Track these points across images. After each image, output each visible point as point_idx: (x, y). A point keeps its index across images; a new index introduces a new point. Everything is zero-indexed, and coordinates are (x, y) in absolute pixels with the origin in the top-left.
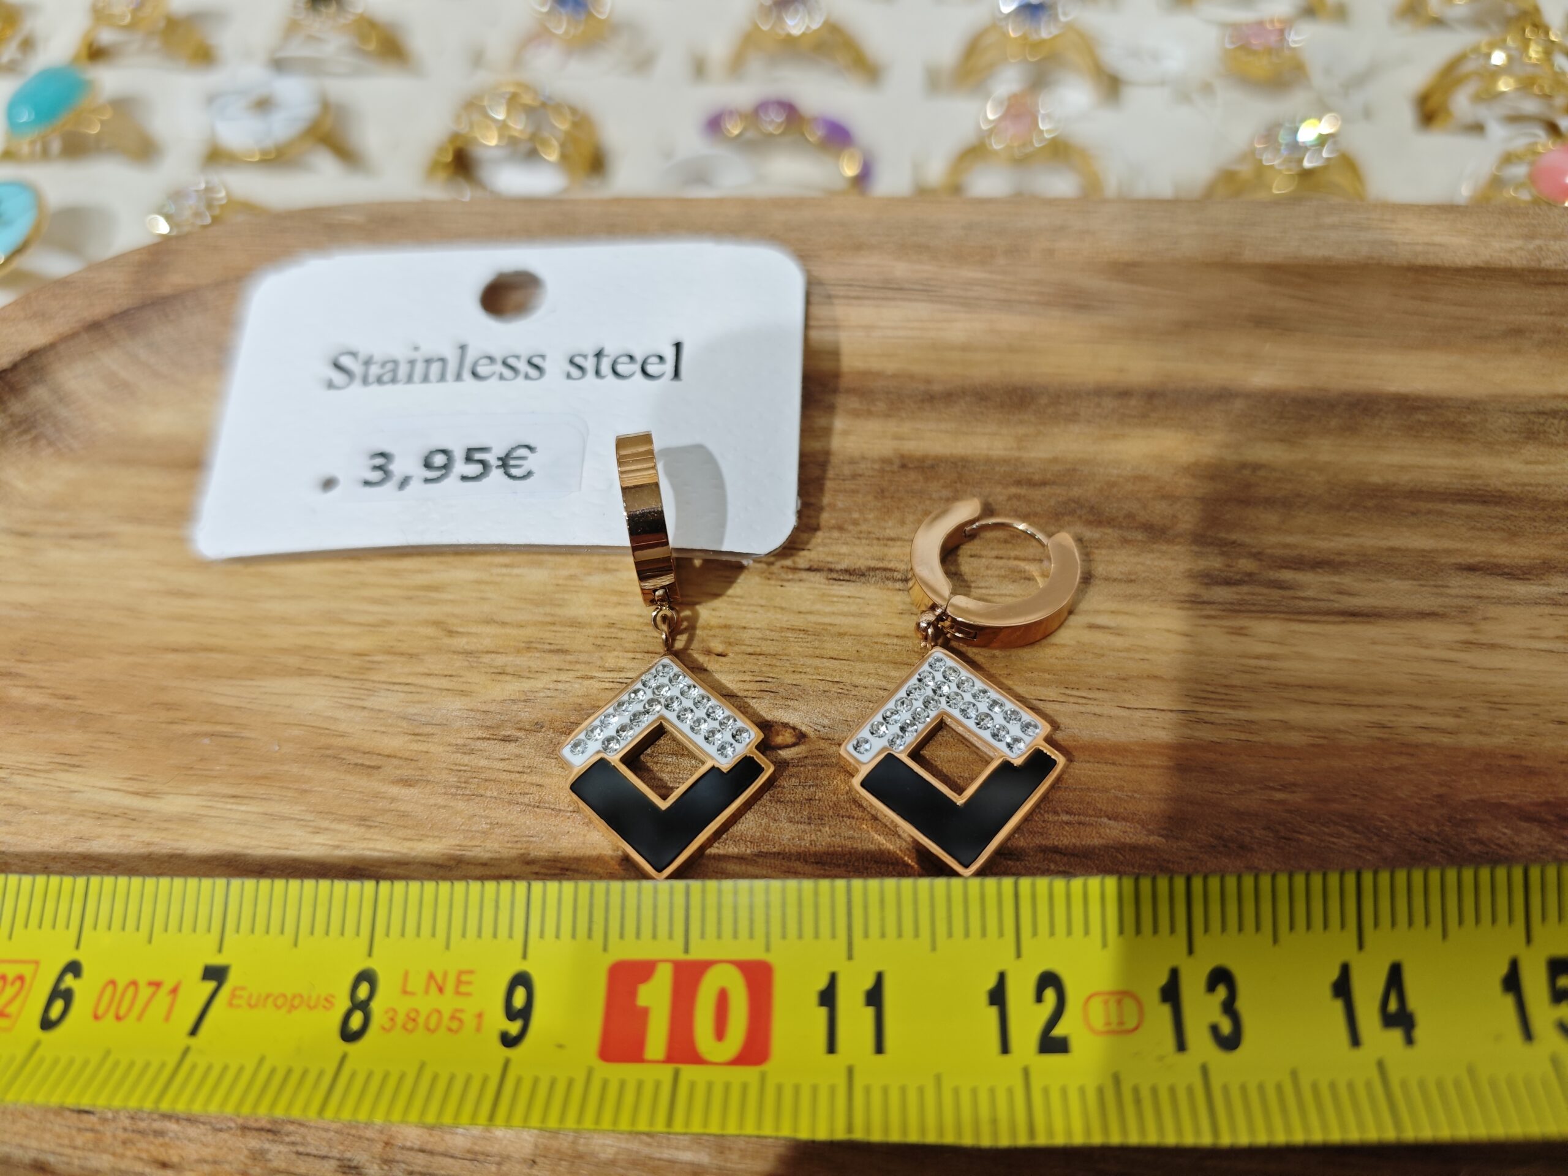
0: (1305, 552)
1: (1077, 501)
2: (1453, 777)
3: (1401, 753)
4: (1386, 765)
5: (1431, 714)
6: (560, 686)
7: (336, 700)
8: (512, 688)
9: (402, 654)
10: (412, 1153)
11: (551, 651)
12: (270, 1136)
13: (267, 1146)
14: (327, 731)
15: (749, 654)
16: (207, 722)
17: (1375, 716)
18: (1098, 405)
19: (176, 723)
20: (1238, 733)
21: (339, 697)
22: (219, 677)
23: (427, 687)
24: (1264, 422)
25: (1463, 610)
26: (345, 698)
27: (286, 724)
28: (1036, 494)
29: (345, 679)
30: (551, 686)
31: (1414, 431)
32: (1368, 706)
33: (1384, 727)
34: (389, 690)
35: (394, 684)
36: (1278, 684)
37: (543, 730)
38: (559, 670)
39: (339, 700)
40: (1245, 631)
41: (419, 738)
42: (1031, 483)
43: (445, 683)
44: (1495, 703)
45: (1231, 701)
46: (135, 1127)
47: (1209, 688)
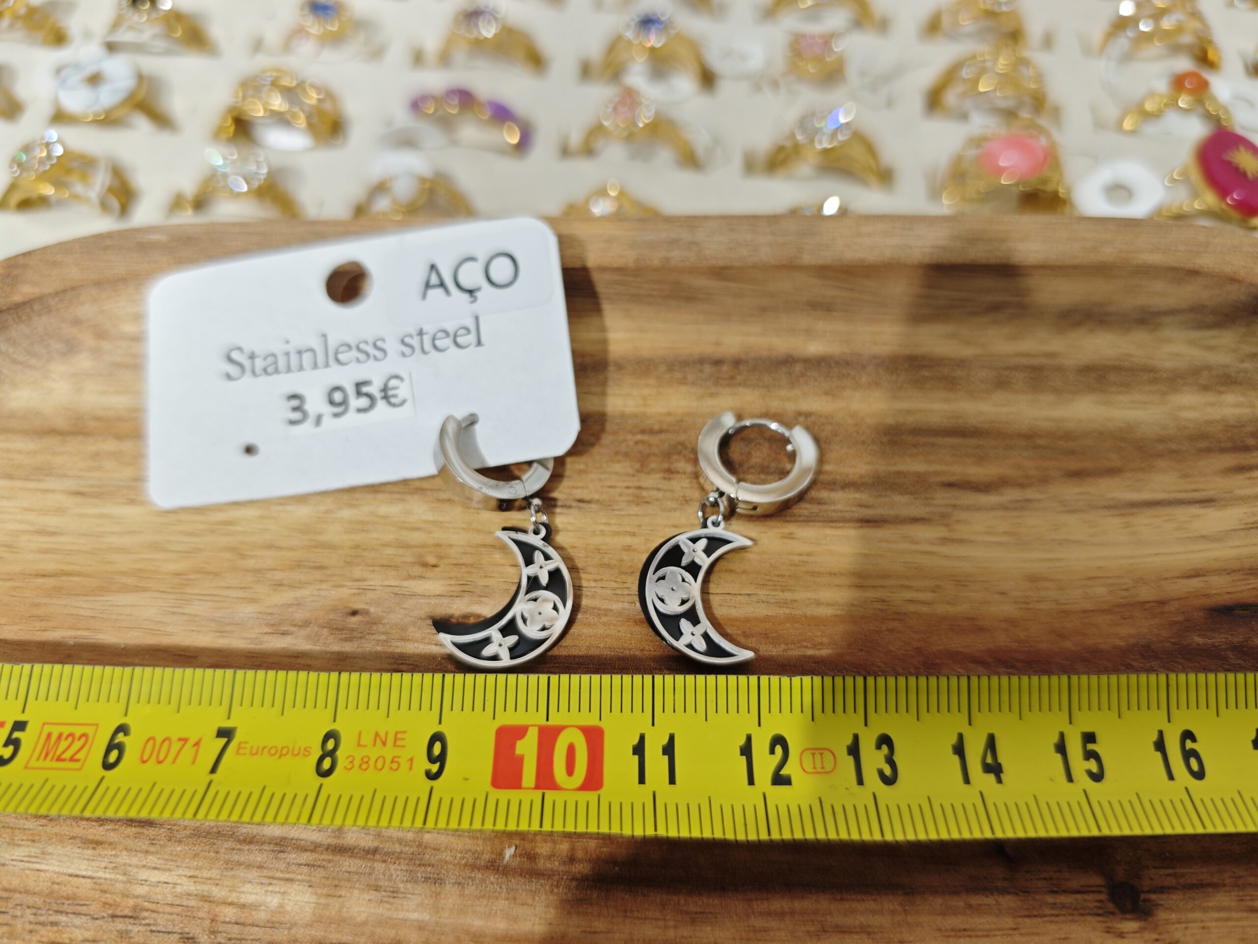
0: (838, 477)
1: (683, 444)
2: (928, 635)
3: (894, 619)
4: (884, 627)
5: (916, 590)
6: (322, 593)
7: (164, 609)
8: (287, 596)
9: (209, 573)
10: (229, 925)
11: (316, 568)
12: (132, 921)
13: (130, 927)
14: (158, 632)
15: (455, 565)
16: (71, 629)
17: (879, 594)
18: (701, 371)
19: (48, 630)
20: (785, 609)
21: (166, 607)
22: (78, 595)
23: (228, 597)
24: (815, 380)
25: (943, 516)
26: (169, 607)
27: (128, 628)
28: (654, 439)
29: (170, 593)
30: (316, 593)
31: (919, 384)
32: (874, 587)
33: (884, 601)
34: (201, 600)
35: (205, 595)
36: (813, 573)
37: (311, 625)
38: (322, 581)
39: (166, 609)
40: (793, 536)
41: (223, 634)
42: (652, 432)
43: (241, 594)
44: (959, 581)
45: (782, 586)
46: (37, 920)
47: (767, 578)
